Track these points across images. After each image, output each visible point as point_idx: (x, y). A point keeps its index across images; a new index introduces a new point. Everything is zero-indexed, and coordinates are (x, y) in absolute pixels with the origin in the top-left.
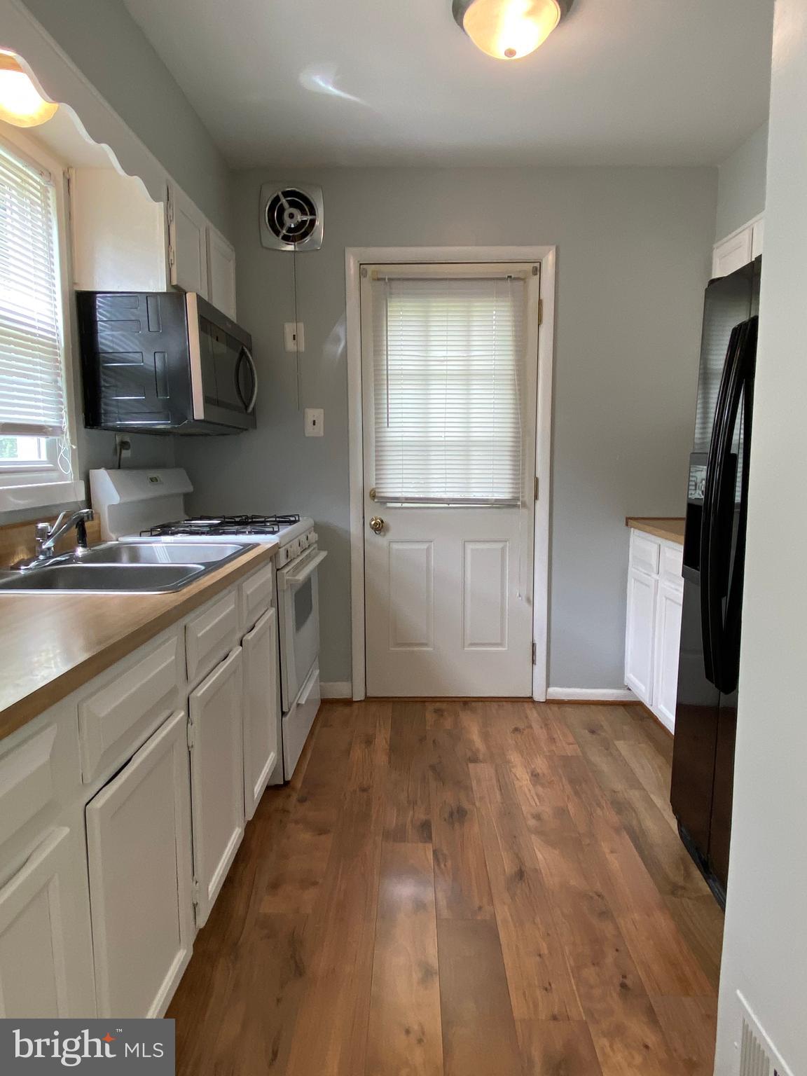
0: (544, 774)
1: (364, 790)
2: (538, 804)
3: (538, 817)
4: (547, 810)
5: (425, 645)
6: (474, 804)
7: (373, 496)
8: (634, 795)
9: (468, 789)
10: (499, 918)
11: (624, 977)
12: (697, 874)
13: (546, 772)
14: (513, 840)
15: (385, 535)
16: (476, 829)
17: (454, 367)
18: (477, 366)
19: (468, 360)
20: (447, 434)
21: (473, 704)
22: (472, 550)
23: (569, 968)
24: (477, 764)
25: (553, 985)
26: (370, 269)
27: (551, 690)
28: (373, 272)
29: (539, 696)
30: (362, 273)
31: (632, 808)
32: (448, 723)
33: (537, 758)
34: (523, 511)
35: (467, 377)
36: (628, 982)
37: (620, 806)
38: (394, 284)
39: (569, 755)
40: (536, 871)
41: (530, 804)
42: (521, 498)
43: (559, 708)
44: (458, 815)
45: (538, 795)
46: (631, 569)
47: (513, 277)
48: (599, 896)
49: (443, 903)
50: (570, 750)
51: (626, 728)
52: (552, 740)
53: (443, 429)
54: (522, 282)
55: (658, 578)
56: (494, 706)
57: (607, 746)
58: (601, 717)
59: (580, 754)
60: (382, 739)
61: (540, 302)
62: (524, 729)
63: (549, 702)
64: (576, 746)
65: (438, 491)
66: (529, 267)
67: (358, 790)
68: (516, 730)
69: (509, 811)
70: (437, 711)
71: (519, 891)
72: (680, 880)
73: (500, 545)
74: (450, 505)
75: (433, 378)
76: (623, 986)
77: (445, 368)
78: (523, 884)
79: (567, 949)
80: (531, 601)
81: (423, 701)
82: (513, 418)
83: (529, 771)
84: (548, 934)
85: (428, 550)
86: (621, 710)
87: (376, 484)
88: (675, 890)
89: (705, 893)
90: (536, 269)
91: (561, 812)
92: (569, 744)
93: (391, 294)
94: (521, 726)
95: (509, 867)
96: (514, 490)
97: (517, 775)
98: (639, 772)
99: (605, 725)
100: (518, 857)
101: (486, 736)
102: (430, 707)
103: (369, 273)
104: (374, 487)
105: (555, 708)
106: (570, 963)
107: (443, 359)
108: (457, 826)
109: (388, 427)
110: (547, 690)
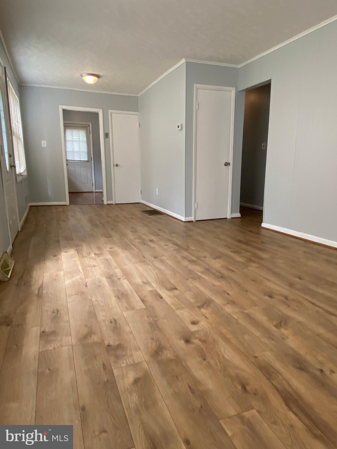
18: (81, 140)
19: (79, 139)
22: (82, 169)
27: (96, 190)
34: (90, 162)
35: (79, 141)
53: (76, 149)
61: (90, 131)
63: (96, 192)
66: (88, 126)
73: (86, 168)
75: (74, 141)
77: (76, 140)
80: (92, 177)
96: (88, 159)
107: (75, 138)
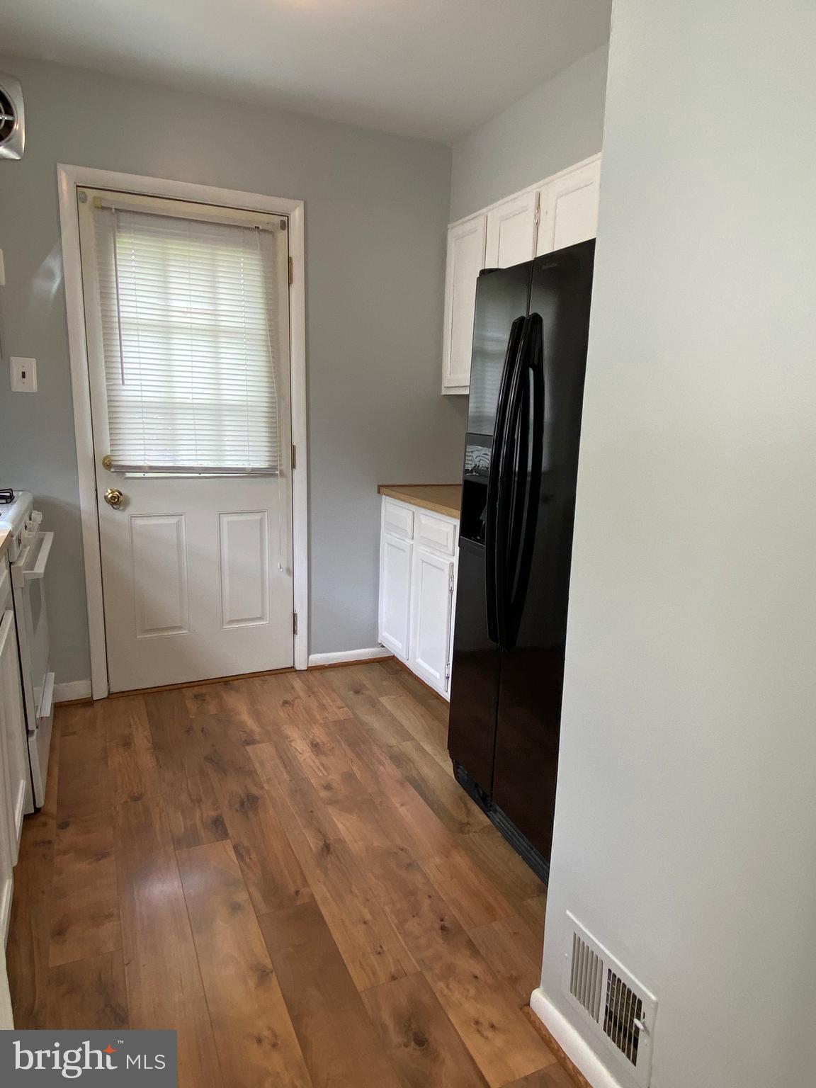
0: (324, 744)
1: (137, 799)
2: (326, 774)
3: (328, 787)
4: (335, 778)
5: (180, 628)
6: (262, 788)
7: (108, 465)
8: (408, 747)
9: (252, 773)
10: (317, 897)
11: (442, 920)
12: (475, 808)
13: (324, 740)
14: (311, 817)
15: (124, 510)
16: (271, 812)
17: (200, 320)
18: (225, 322)
19: (215, 313)
20: (195, 396)
21: (235, 682)
22: (228, 522)
23: (394, 926)
24: (256, 746)
25: (384, 947)
26: (91, 194)
27: (312, 657)
28: (95, 198)
29: (301, 666)
30: (80, 199)
31: (409, 759)
32: (212, 708)
33: (313, 728)
34: (280, 480)
35: (215, 332)
36: (446, 924)
37: (399, 760)
38: (123, 216)
39: (342, 719)
40: (341, 841)
41: (317, 774)
42: (279, 468)
43: (321, 673)
44: (250, 803)
45: (323, 765)
46: (383, 534)
47: (261, 228)
48: (402, 850)
49: (258, 897)
50: (342, 714)
51: (384, 683)
52: (323, 707)
53: (190, 390)
54: (270, 236)
55: (412, 543)
56: (257, 681)
57: (373, 704)
58: (361, 676)
59: (352, 716)
60: (142, 738)
61: (290, 260)
62: (293, 701)
63: (311, 669)
64: (346, 709)
65: (186, 459)
66: (277, 220)
67: (129, 800)
68: (286, 702)
69: (300, 789)
70: (196, 697)
71: (329, 866)
72: (464, 818)
73: (258, 517)
74: (202, 475)
75: (175, 331)
76: (443, 928)
77: (188, 320)
78: (332, 858)
79: (387, 909)
80: (291, 572)
81: (178, 688)
82: (268, 382)
83: (308, 741)
84: (367, 900)
85: (178, 525)
86: (377, 666)
87: (111, 450)
88: (462, 828)
89: (486, 824)
90: (285, 222)
91: (349, 777)
92: (340, 708)
93: (119, 227)
94: (289, 697)
95: (313, 843)
96: (271, 459)
97: (298, 748)
98: (406, 723)
99: (366, 682)
100: (320, 832)
101: (256, 715)
102: (189, 693)
103: (90, 199)
104: (109, 454)
105: (317, 674)
106: (393, 920)
107: (185, 310)
108: (250, 814)
109: (123, 384)
110: (308, 658)
